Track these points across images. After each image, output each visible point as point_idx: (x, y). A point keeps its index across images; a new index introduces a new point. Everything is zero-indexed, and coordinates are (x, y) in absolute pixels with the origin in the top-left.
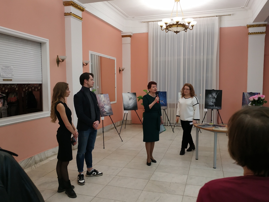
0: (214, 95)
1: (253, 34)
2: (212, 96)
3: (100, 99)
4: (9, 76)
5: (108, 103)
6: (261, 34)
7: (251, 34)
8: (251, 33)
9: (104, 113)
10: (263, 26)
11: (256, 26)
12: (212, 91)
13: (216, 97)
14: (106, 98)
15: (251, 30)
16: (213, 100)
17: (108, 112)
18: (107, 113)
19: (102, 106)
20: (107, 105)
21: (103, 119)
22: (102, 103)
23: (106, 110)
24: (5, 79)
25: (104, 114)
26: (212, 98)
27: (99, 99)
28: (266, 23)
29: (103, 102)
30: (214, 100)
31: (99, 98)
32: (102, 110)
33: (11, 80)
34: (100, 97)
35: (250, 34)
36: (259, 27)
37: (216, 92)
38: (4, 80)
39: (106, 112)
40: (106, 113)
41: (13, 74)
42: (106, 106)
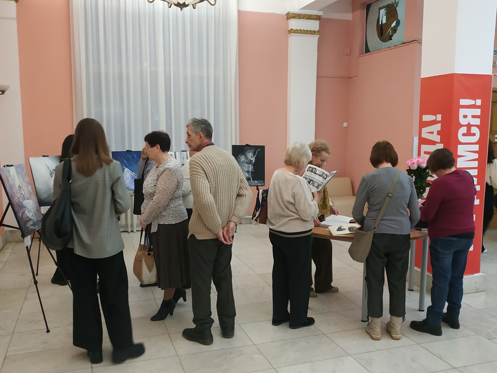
0: (251, 156)
1: (298, 33)
2: (247, 158)
3: (10, 182)
5: (29, 192)
6: (312, 34)
7: (295, 32)
8: (295, 30)
9: (28, 224)
10: (315, 19)
11: (303, 18)
12: (246, 148)
13: (254, 161)
14: (22, 176)
15: (294, 24)
16: (249, 167)
18: (34, 224)
19: (19, 202)
20: (28, 199)
21: (27, 245)
22: (17, 193)
23: (30, 215)
25: (28, 228)
26: (247, 163)
27: (8, 181)
28: (321, 13)
29: (18, 190)
30: (251, 168)
31: (7, 179)
32: (22, 215)
34: (10, 175)
35: (292, 32)
36: (309, 19)
37: (253, 151)
39: (30, 220)
40: (31, 223)
42: (26, 200)
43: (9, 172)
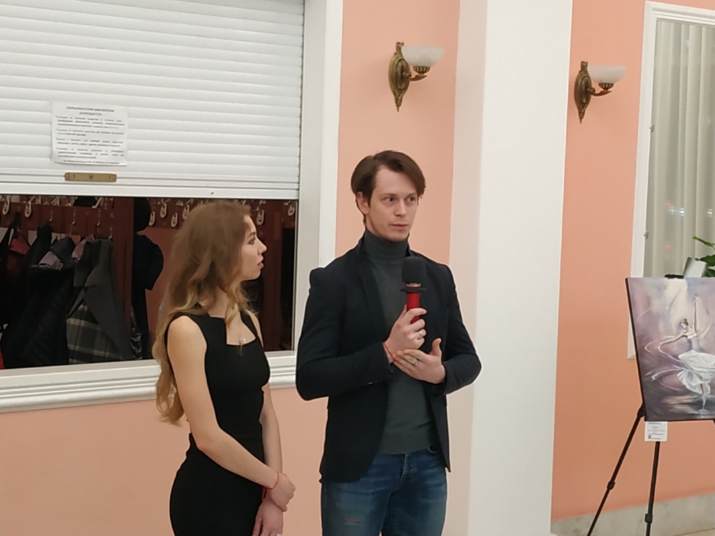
3: (656, 306)
4: (101, 159)
9: (672, 401)
17: (706, 395)
18: (697, 404)
19: (666, 350)
20: (702, 350)
21: (655, 438)
22: (669, 332)
23: (692, 384)
24: (74, 174)
25: (667, 407)
27: (648, 304)
29: (674, 327)
31: (649, 299)
33: (112, 178)
34: (660, 295)
38: (69, 177)
39: (688, 392)
40: (686, 399)
41: (122, 147)
42: (693, 352)
43: (661, 288)
